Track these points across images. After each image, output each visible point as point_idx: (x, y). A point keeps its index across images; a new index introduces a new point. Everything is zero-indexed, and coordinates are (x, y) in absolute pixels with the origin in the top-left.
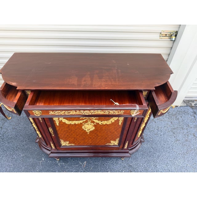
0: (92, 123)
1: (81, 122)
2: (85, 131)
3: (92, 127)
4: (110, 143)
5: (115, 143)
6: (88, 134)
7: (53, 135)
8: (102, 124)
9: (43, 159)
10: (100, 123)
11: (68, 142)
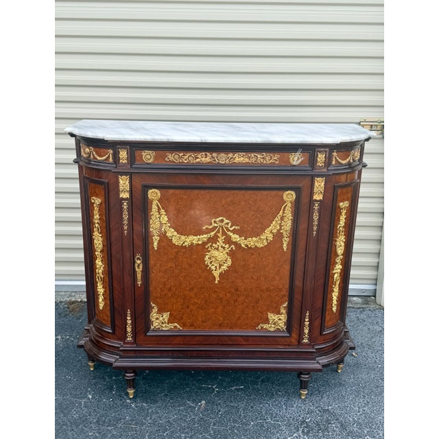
0: (227, 246)
1: (204, 237)
2: (210, 271)
3: (226, 255)
4: (267, 321)
5: (277, 321)
6: (216, 282)
7: (139, 283)
8: (247, 246)
9: (90, 397)
10: (243, 242)
11: (166, 316)
